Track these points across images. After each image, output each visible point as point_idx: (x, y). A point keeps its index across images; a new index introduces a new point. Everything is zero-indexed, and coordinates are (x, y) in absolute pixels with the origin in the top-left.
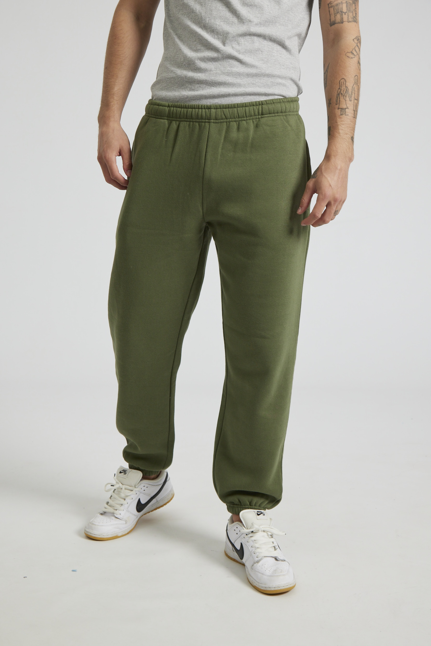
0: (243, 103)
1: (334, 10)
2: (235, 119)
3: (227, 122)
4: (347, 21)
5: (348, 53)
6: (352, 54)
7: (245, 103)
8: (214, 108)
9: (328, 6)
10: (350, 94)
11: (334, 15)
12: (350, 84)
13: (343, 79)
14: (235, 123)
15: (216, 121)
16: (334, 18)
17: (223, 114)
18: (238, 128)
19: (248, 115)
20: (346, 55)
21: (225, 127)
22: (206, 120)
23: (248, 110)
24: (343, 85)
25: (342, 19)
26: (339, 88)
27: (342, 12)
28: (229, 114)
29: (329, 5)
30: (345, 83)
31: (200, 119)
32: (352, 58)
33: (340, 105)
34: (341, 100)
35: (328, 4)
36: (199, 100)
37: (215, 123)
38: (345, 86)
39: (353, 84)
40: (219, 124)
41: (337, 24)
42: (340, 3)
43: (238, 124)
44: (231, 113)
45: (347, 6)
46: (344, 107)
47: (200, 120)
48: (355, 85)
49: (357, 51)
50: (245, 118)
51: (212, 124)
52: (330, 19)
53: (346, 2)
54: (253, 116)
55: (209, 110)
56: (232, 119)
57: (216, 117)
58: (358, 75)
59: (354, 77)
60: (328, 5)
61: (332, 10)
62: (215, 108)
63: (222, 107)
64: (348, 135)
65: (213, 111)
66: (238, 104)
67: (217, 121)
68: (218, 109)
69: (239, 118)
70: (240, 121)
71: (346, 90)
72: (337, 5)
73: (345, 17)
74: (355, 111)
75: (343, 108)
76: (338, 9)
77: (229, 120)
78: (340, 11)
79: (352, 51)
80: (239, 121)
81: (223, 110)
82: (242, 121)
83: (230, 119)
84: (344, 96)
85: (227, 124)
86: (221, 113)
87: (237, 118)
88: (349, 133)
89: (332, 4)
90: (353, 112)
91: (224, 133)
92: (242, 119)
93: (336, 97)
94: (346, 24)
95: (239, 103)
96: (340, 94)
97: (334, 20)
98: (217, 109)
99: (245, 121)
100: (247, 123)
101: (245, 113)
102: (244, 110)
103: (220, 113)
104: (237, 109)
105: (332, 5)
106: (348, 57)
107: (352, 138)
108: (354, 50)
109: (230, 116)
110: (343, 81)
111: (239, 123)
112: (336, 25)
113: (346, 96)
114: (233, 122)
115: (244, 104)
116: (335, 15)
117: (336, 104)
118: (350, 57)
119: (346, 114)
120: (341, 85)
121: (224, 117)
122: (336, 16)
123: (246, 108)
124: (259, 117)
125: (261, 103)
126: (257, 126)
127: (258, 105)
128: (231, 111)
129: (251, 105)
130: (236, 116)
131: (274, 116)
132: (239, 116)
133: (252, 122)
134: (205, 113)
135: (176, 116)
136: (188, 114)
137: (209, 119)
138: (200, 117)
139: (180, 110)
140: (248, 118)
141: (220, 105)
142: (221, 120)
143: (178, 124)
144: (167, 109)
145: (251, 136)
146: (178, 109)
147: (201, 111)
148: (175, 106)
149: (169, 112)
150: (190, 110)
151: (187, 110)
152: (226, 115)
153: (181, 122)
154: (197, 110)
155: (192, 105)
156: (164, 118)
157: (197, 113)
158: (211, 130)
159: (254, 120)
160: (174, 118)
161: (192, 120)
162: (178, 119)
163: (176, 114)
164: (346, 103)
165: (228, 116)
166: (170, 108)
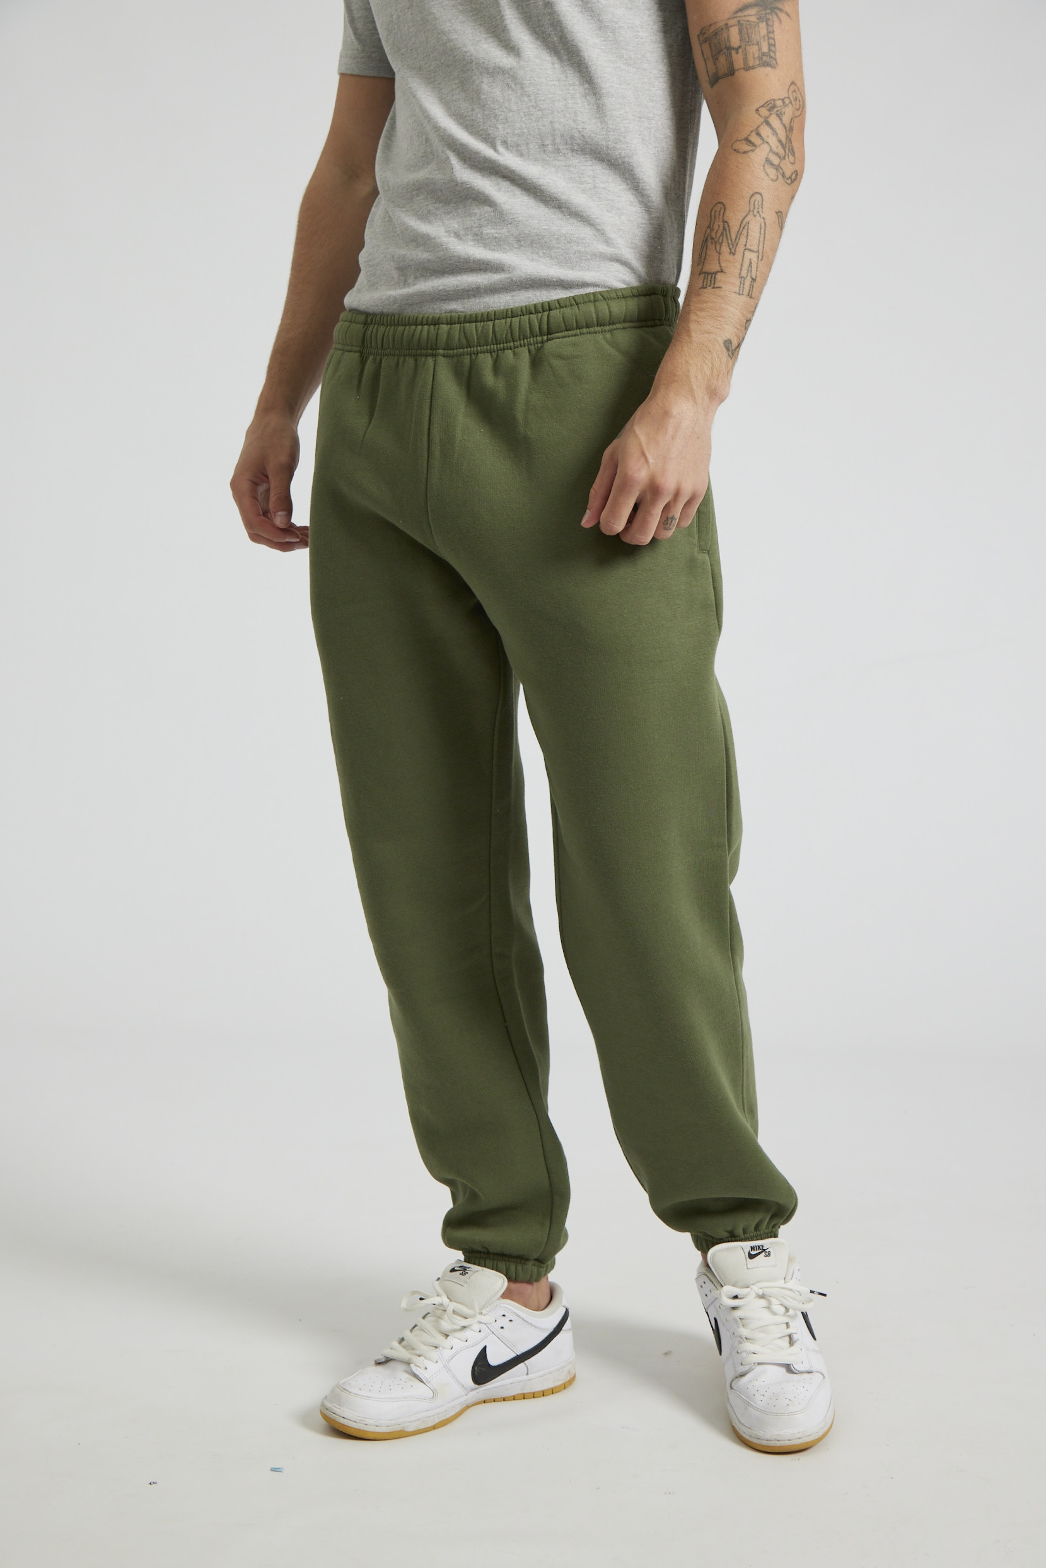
2: (488, 347)
3: (470, 354)
7: (512, 309)
9: (699, 40)
10: (733, 237)
12: (735, 214)
13: (719, 203)
14: (489, 354)
15: (449, 351)
17: (462, 333)
19: (517, 335)
20: (732, 146)
21: (469, 365)
22: (428, 351)
23: (518, 324)
24: (717, 218)
26: (709, 227)
28: (475, 334)
30: (722, 213)
31: (418, 349)
33: (705, 265)
34: (708, 252)
35: (698, 36)
37: (447, 357)
38: (721, 219)
39: (744, 213)
40: (454, 358)
41: (722, 80)
43: (495, 357)
44: (479, 332)
46: (715, 268)
48: (750, 217)
50: (512, 344)
51: (441, 360)
54: (530, 338)
55: (438, 327)
56: (482, 347)
57: (449, 344)
59: (747, 196)
62: (449, 322)
63: (463, 320)
65: (444, 329)
66: (495, 312)
67: (451, 352)
68: (455, 324)
69: (497, 343)
70: (501, 350)
71: (724, 229)
73: (736, 61)
75: (711, 272)
77: (475, 348)
79: (750, 136)
80: (497, 351)
81: (464, 327)
83: (477, 347)
84: (715, 244)
85: (469, 360)
87: (492, 345)
90: (736, 280)
92: (505, 345)
94: (740, 75)
96: (709, 242)
98: (452, 324)
99: (511, 349)
100: (515, 354)
101: (509, 331)
102: (508, 324)
103: (458, 333)
104: (492, 323)
109: (477, 339)
110: (717, 208)
111: (497, 354)
112: (720, 82)
113: (721, 244)
114: (484, 352)
119: (716, 285)
120: (713, 218)
121: (464, 341)
123: (514, 319)
124: (542, 339)
125: (548, 307)
126: (536, 362)
127: (541, 310)
128: (481, 328)
129: (525, 312)
130: (490, 340)
131: (578, 335)
132: (496, 341)
133: (527, 351)
134: (428, 333)
135: (375, 345)
136: (396, 337)
137: (435, 347)
138: (417, 342)
139: (384, 331)
140: (517, 344)
141: (459, 316)
142: (458, 349)
143: (378, 361)
144: (363, 329)
145: (524, 385)
146: (381, 328)
147: (420, 330)
148: (378, 320)
149: (366, 335)
150: (400, 329)
151: (395, 328)
152: (469, 338)
153: (384, 357)
154: (413, 328)
155: (406, 316)
156: (356, 348)
157: (413, 333)
158: (439, 373)
159: (532, 347)
160: (373, 348)
161: (402, 351)
162: (380, 351)
163: (377, 338)
164: (719, 261)
165: (474, 339)
166: (368, 326)
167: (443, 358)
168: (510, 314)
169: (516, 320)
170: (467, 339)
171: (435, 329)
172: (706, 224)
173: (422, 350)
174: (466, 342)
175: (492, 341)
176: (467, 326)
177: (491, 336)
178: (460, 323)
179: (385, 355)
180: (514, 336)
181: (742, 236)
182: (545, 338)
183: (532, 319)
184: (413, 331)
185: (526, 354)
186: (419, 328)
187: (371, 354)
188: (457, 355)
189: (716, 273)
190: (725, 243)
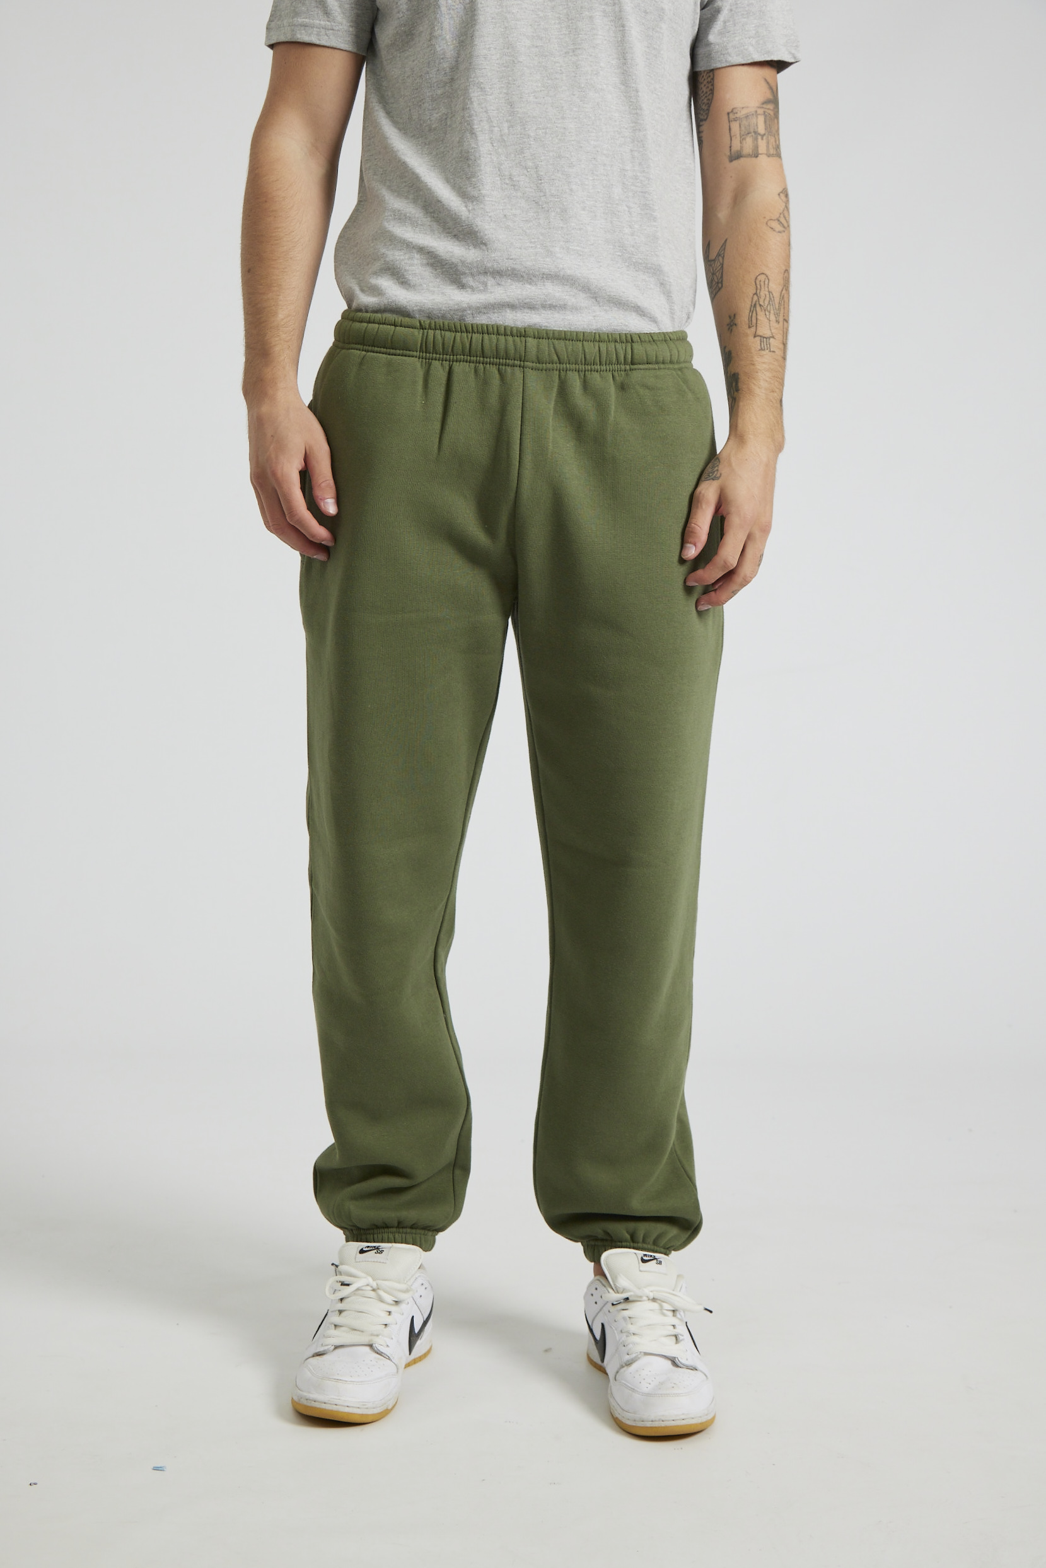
0: (595, 333)
1: (740, 127)
2: (578, 367)
3: (560, 371)
4: (765, 152)
5: (771, 221)
6: (779, 224)
7: (600, 332)
8: (534, 335)
9: (729, 117)
10: (777, 307)
11: (741, 137)
12: (775, 287)
13: (763, 274)
14: (577, 373)
15: (538, 364)
16: (739, 145)
17: (553, 350)
18: (585, 386)
19: (604, 359)
20: (767, 224)
21: (557, 380)
22: (516, 361)
23: (605, 349)
24: (762, 287)
25: (756, 147)
26: (756, 294)
27: (755, 132)
28: (565, 352)
29: (731, 115)
30: (766, 283)
31: (503, 359)
32: (779, 232)
33: (759, 328)
34: (759, 317)
35: (728, 114)
37: (537, 370)
38: (767, 289)
39: (781, 288)
40: (544, 372)
41: (745, 159)
42: (753, 114)
43: (583, 377)
44: (570, 350)
45: (765, 122)
46: (767, 333)
47: (501, 360)
48: (784, 292)
49: (787, 220)
50: (599, 367)
51: (529, 372)
52: (730, 147)
53: (764, 112)
54: (615, 365)
55: (523, 339)
56: (571, 366)
57: (538, 357)
59: (783, 271)
60: (726, 117)
61: (735, 126)
62: (536, 336)
63: (551, 335)
64: (776, 394)
65: (531, 342)
66: (585, 333)
67: (540, 366)
68: (543, 338)
69: (586, 364)
70: (588, 371)
71: (770, 299)
72: (747, 117)
73: (762, 146)
74: (785, 344)
75: (765, 336)
76: (749, 125)
77: (565, 366)
78: (752, 130)
80: (585, 371)
81: (553, 343)
82: (591, 371)
83: (566, 364)
84: (765, 311)
85: (559, 375)
86: (549, 347)
87: (582, 364)
88: (777, 390)
89: (737, 113)
90: (781, 346)
91: (555, 394)
92: (593, 367)
93: (747, 312)
94: (763, 160)
95: (586, 330)
96: (758, 308)
97: (739, 148)
98: (540, 338)
99: (597, 371)
100: (602, 377)
101: (598, 355)
102: (597, 348)
103: (547, 349)
104: (583, 344)
105: (738, 115)
106: (772, 228)
107: (781, 401)
108: (782, 216)
109: (567, 357)
110: (762, 278)
111: (586, 375)
112: (742, 160)
113: (770, 312)
114: (573, 370)
116: (742, 140)
117: (749, 327)
118: (777, 230)
119: (772, 350)
120: (759, 286)
122: (744, 141)
123: (601, 344)
124: (625, 368)
125: (630, 339)
126: (622, 387)
127: (625, 341)
128: (571, 347)
129: (610, 339)
130: (579, 360)
131: (656, 369)
132: (585, 361)
133: (611, 375)
134: (515, 345)
135: (441, 350)
136: (473, 345)
137: (523, 359)
138: (502, 353)
139: (453, 337)
140: (604, 367)
141: (547, 331)
142: (548, 364)
143: (448, 367)
144: (418, 334)
145: (613, 407)
146: (448, 334)
147: (503, 341)
148: (440, 326)
149: (424, 340)
150: (477, 337)
151: (470, 335)
152: (559, 355)
153: (455, 363)
154: (494, 337)
155: (482, 325)
156: (411, 353)
157: (495, 343)
158: (529, 385)
159: (616, 374)
160: (436, 354)
161: (482, 359)
162: (448, 357)
163: (443, 344)
164: (770, 326)
165: (564, 357)
166: (426, 331)
167: (530, 370)
168: (597, 338)
169: (603, 346)
170: (557, 356)
171: (521, 341)
172: (751, 290)
173: (508, 361)
174: (556, 358)
175: (581, 361)
176: (556, 342)
177: (581, 356)
178: (548, 339)
179: (456, 361)
180: (601, 360)
181: (782, 307)
182: (628, 367)
183: (617, 347)
184: (495, 341)
185: (612, 379)
186: (502, 338)
187: (436, 360)
188: (546, 370)
189: (769, 338)
190: (772, 312)
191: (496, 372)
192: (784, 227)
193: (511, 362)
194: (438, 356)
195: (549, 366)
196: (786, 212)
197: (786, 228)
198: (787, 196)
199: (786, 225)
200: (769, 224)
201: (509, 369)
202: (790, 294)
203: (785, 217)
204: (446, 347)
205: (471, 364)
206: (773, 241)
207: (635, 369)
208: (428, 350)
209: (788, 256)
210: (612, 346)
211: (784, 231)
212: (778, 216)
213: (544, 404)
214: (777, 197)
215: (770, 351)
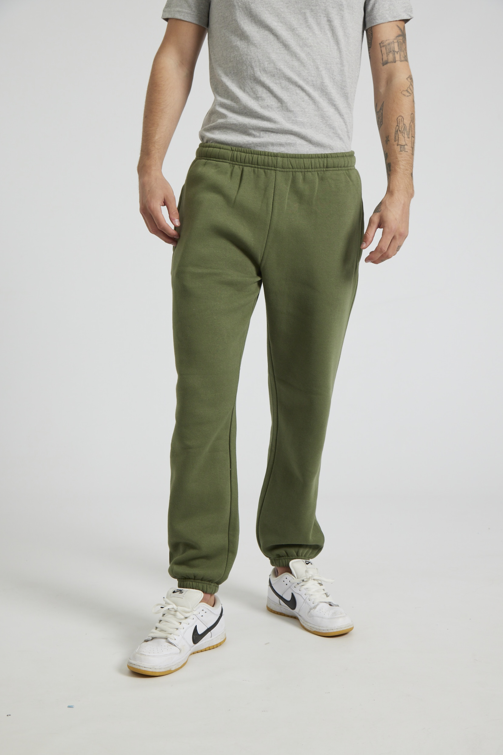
0: (309, 154)
1: (386, 49)
2: (301, 170)
3: (293, 172)
4: (400, 60)
6: (407, 92)
7: (311, 154)
8: (281, 156)
9: (380, 45)
10: (408, 131)
11: (386, 54)
12: (407, 122)
13: (400, 116)
15: (282, 169)
16: (386, 57)
17: (290, 163)
18: (304, 179)
19: (313, 166)
20: (401, 93)
21: (291, 176)
22: (272, 168)
23: (314, 161)
25: (395, 58)
26: (398, 125)
27: (394, 51)
29: (381, 43)
30: (403, 120)
31: (266, 166)
32: (408, 96)
33: (399, 142)
34: (399, 136)
36: (265, 147)
37: (281, 171)
38: (402, 123)
39: (410, 122)
40: (285, 173)
41: (389, 64)
42: (392, 43)
43: (304, 175)
44: (297, 163)
45: (398, 45)
48: (412, 123)
49: (412, 90)
50: (311, 170)
51: (278, 173)
52: (382, 59)
53: (398, 41)
54: (318, 168)
55: (276, 158)
56: (298, 169)
57: (282, 166)
58: (413, 113)
59: (410, 115)
61: (384, 49)
63: (289, 156)
64: (409, 171)
65: (280, 159)
66: (305, 155)
67: (284, 170)
68: (285, 157)
69: (305, 169)
70: (306, 172)
71: (405, 127)
72: (389, 44)
73: (398, 57)
74: (413, 147)
75: (402, 145)
76: (390, 48)
78: (392, 50)
79: (408, 89)
80: (305, 172)
81: (290, 159)
82: (307, 172)
83: (296, 169)
84: (402, 133)
85: (293, 174)
86: (288, 161)
87: (303, 169)
88: (410, 169)
89: (384, 43)
90: (411, 149)
91: (290, 183)
92: (308, 170)
93: (394, 134)
94: (399, 63)
95: (305, 153)
96: (398, 131)
97: (386, 59)
98: (283, 157)
99: (310, 172)
100: (312, 174)
101: (310, 164)
102: (310, 161)
106: (404, 95)
108: (409, 89)
109: (296, 166)
110: (400, 118)
111: (304, 173)
113: (404, 133)
114: (299, 172)
115: (310, 156)
117: (395, 141)
118: (406, 95)
120: (399, 122)
122: (388, 56)
123: (312, 159)
124: (323, 170)
125: (326, 156)
126: (322, 179)
127: (324, 157)
128: (298, 161)
129: (317, 157)
130: (302, 167)
131: (337, 170)
132: (305, 167)
133: (317, 173)
134: (272, 160)
135: (239, 161)
136: (253, 159)
137: (275, 167)
138: (266, 163)
139: (245, 156)
140: (313, 170)
141: (287, 154)
142: (287, 169)
143: (242, 169)
144: (230, 153)
145: (317, 188)
146: (243, 154)
147: (267, 158)
148: (240, 150)
149: (232, 155)
150: (255, 156)
151: (252, 155)
152: (292, 165)
153: (245, 167)
154: (263, 157)
155: (258, 151)
156: (226, 161)
157: (263, 159)
158: (278, 178)
159: (319, 173)
160: (237, 162)
161: (257, 166)
162: (242, 164)
163: (241, 158)
164: (405, 140)
165: (295, 166)
166: (233, 152)
169: (313, 160)
171: (275, 159)
172: (395, 124)
173: (268, 167)
174: (291, 166)
175: (303, 168)
176: (291, 159)
177: (302, 165)
178: (288, 158)
179: (246, 166)
180: (312, 167)
181: (411, 131)
182: (325, 169)
183: (319, 160)
184: (263, 158)
185: (317, 175)
186: (266, 157)
187: (237, 165)
188: (286, 172)
189: (405, 145)
190: (406, 133)
191: (263, 172)
192: (410, 93)
193: (270, 168)
194: (238, 163)
195: (288, 170)
196: (411, 87)
197: (412, 94)
198: (411, 79)
199: (411, 92)
200: (402, 93)
201: (269, 171)
202: (415, 125)
203: (410, 89)
204: (241, 159)
205: (252, 168)
206: (405, 101)
207: (328, 171)
208: (233, 160)
209: (413, 107)
210: (317, 160)
211: (410, 96)
212: (407, 89)
213: (284, 187)
214: (406, 80)
215: (405, 151)
